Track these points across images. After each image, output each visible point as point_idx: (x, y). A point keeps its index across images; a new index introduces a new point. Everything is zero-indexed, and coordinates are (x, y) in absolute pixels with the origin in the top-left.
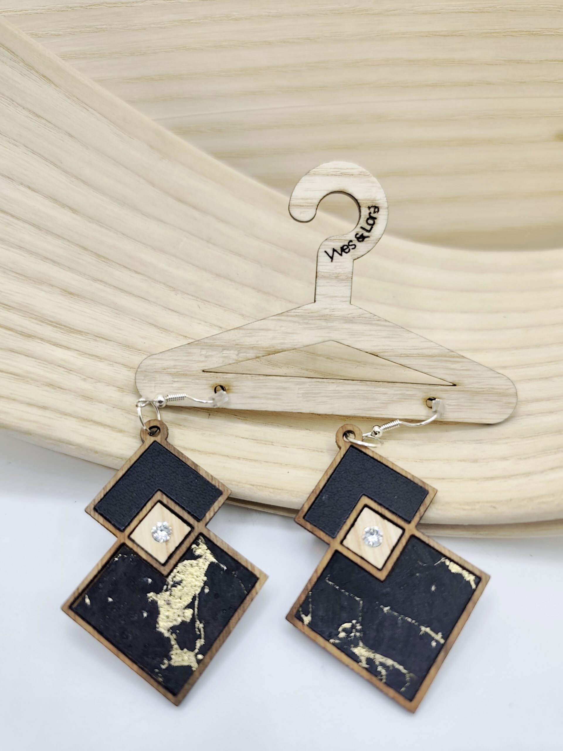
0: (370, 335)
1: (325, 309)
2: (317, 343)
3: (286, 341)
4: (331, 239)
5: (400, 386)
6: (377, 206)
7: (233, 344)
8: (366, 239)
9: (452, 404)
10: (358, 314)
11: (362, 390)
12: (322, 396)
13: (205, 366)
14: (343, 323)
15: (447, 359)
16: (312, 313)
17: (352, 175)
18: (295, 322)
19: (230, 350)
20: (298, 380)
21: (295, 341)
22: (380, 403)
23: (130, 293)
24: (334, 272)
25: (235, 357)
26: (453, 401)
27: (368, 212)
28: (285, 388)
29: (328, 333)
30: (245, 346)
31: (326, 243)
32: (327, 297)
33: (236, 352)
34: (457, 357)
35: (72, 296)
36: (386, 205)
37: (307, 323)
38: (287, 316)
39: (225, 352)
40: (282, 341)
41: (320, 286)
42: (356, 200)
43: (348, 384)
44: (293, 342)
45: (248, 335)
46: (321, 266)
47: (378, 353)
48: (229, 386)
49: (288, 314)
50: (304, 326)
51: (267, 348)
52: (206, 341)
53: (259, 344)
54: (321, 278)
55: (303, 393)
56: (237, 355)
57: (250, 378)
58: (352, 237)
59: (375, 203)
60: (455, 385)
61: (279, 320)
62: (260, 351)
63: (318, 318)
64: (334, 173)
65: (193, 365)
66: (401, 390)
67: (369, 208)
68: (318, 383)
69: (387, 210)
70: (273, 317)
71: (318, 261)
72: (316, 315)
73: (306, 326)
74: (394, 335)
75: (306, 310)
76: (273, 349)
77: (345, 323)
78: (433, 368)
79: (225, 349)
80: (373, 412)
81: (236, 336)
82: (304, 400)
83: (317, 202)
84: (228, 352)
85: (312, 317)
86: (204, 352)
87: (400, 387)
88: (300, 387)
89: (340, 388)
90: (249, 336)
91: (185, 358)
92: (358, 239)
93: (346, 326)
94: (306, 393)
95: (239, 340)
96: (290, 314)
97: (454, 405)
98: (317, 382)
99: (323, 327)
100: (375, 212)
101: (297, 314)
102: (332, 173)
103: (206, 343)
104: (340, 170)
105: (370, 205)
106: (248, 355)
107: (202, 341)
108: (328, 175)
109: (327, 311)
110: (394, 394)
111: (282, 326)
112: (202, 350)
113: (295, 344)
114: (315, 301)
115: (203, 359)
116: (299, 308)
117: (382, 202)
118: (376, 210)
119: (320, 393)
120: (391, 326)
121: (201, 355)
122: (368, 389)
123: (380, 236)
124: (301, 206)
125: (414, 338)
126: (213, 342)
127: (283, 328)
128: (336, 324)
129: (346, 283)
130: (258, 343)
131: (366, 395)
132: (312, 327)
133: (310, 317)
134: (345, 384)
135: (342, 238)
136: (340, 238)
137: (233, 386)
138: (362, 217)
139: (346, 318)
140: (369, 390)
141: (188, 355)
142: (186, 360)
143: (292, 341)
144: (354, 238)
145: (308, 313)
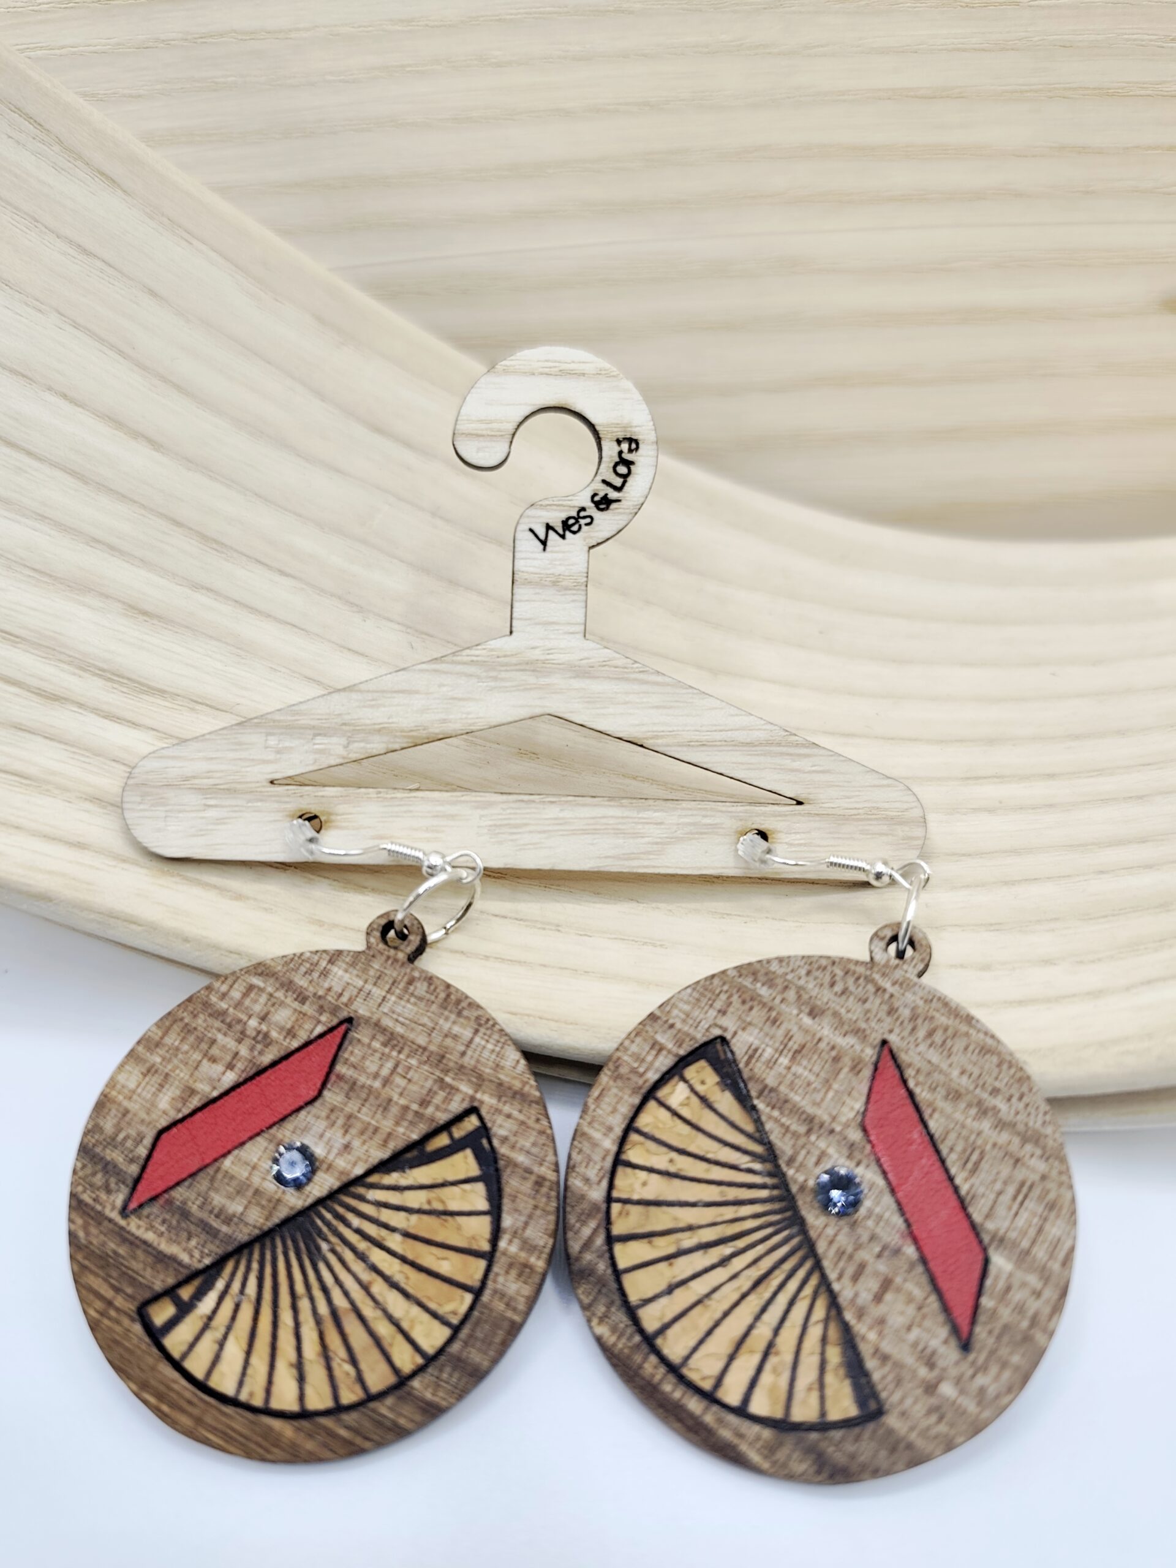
0: (626, 703)
1: (533, 648)
2: (517, 719)
3: (451, 717)
4: (541, 505)
5: (689, 806)
6: (634, 437)
7: (336, 723)
8: (613, 506)
9: (796, 842)
10: (601, 660)
11: (612, 817)
12: (531, 832)
13: (276, 772)
14: (571, 678)
15: (784, 749)
16: (505, 656)
17: (584, 374)
18: (471, 675)
19: (330, 736)
20: (479, 799)
21: (470, 716)
22: (649, 843)
23: (268, 616)
24: (548, 572)
25: (341, 751)
26: (798, 836)
27: (617, 449)
28: (452, 817)
29: (540, 698)
30: (364, 727)
31: (531, 512)
32: (536, 624)
33: (344, 741)
34: (803, 746)
35: (145, 618)
36: (652, 437)
37: (495, 679)
38: (453, 662)
39: (318, 740)
40: (443, 716)
41: (521, 601)
42: (592, 427)
43: (584, 805)
44: (466, 718)
45: (368, 703)
46: (522, 559)
47: (644, 738)
48: (330, 814)
49: (455, 658)
50: (490, 684)
51: (412, 731)
52: (277, 717)
53: (392, 723)
54: (524, 584)
55: (491, 826)
56: (346, 747)
57: (375, 796)
58: (585, 500)
59: (631, 431)
60: (799, 803)
61: (436, 671)
62: (396, 736)
63: (518, 667)
64: (547, 370)
65: (248, 769)
66: (692, 815)
67: (619, 442)
68: (523, 805)
69: (655, 447)
70: (424, 666)
71: (516, 549)
72: (514, 660)
73: (492, 684)
74: (677, 701)
75: (492, 650)
76: (423, 733)
77: (574, 678)
78: (755, 769)
79: (319, 735)
80: (635, 863)
81: (343, 705)
82: (493, 840)
83: (511, 427)
84: (325, 740)
85: (506, 665)
86: (272, 741)
87: (690, 809)
88: (483, 812)
89: (568, 814)
90: (372, 706)
91: (231, 755)
92: (597, 504)
93: (576, 684)
94: (495, 825)
95: (349, 714)
96: (459, 658)
97: (800, 845)
98: (519, 801)
99: (528, 687)
100: (630, 451)
101: (475, 659)
102: (541, 370)
103: (279, 721)
104: (557, 364)
105: (621, 436)
106: (369, 746)
107: (269, 716)
108: (534, 374)
109: (537, 652)
110: (678, 824)
111: (441, 685)
112: (269, 738)
113: (469, 721)
114: (511, 632)
115: (271, 756)
116: (479, 647)
117: (644, 430)
118: (634, 446)
119: (526, 825)
120: (668, 685)
121: (266, 747)
122: (625, 815)
123: (642, 500)
124: (478, 436)
125: (716, 708)
126: (294, 718)
127: (445, 689)
128: (557, 680)
129: (574, 594)
130: (390, 721)
131: (620, 826)
132: (506, 687)
133: (502, 666)
134: (578, 805)
135: (564, 503)
136: (560, 503)
137: (337, 815)
138: (604, 459)
139: (577, 668)
140: (627, 817)
141: (238, 747)
142: (235, 759)
143: (464, 716)
144: (588, 504)
145: (498, 657)
